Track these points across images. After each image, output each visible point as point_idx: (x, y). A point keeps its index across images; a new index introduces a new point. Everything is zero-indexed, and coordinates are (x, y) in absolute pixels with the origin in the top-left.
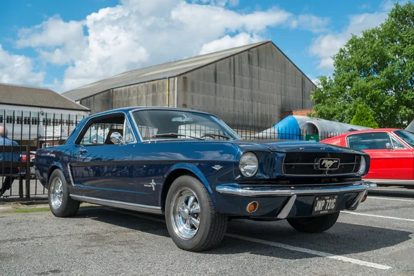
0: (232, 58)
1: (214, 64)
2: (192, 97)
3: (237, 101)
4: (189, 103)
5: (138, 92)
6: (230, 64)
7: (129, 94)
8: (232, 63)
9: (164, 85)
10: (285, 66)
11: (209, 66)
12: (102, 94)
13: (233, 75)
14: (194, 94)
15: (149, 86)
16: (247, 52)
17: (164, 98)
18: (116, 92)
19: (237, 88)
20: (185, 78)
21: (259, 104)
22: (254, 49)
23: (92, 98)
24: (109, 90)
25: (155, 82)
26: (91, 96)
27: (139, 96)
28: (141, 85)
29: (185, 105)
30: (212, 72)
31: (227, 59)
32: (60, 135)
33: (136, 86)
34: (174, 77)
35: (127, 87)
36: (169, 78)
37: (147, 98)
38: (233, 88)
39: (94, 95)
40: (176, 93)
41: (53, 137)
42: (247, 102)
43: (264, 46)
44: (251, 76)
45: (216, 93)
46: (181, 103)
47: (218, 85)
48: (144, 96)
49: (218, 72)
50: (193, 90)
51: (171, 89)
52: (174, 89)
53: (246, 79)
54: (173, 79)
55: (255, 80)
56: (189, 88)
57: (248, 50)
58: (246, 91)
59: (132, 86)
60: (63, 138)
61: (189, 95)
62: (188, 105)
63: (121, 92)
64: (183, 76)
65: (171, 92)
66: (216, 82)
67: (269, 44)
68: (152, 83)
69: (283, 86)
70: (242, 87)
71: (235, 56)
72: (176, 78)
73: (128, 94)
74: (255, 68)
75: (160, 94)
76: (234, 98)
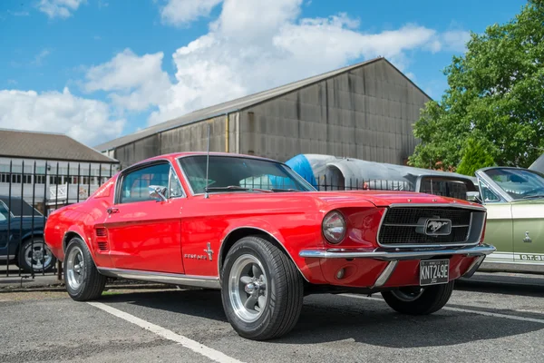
0: (323, 83)
1: (295, 93)
2: (263, 140)
3: (332, 144)
4: (257, 148)
5: (191, 135)
6: (320, 93)
7: (180, 139)
8: (324, 89)
9: (222, 124)
10: (407, 92)
11: (287, 96)
12: (145, 140)
13: (325, 108)
14: (265, 136)
15: (205, 126)
16: (346, 75)
17: (223, 142)
18: (165, 136)
19: (332, 126)
20: (251, 114)
21: (368, 148)
22: (358, 70)
23: (132, 146)
24: (155, 134)
25: (212, 120)
26: (130, 143)
27: (193, 142)
28: (195, 125)
29: (251, 152)
30: (293, 103)
31: (316, 85)
32: (66, 197)
33: (189, 126)
34: (235, 112)
35: (178, 129)
36: (229, 114)
37: (202, 143)
38: (325, 125)
39: (134, 142)
40: (238, 135)
41: (57, 200)
42: (348, 145)
43: (373, 64)
44: (354, 108)
45: (299, 133)
46: (246, 148)
47: (302, 123)
48: (199, 141)
49: (302, 104)
50: (263, 131)
51: (231, 130)
52: (235, 130)
53: (347, 112)
54: (233, 115)
55: (361, 115)
56: (258, 127)
57: (349, 71)
58: (346, 130)
59: (184, 128)
60: (69, 201)
61: (258, 137)
62: (256, 150)
63: (171, 136)
64: (247, 111)
65: (231, 134)
66: (299, 117)
67: (380, 62)
68: (207, 121)
69: (403, 121)
70: (340, 124)
71: (328, 81)
72: (238, 114)
73: (178, 139)
74: (360, 96)
75: (218, 138)
76: (328, 141)
